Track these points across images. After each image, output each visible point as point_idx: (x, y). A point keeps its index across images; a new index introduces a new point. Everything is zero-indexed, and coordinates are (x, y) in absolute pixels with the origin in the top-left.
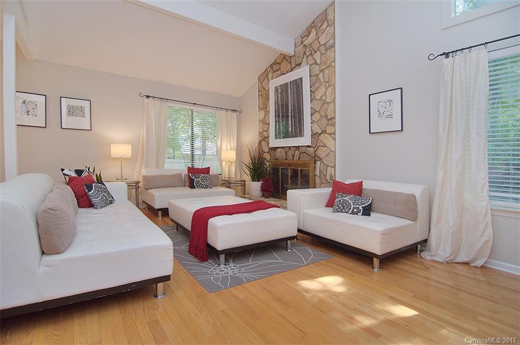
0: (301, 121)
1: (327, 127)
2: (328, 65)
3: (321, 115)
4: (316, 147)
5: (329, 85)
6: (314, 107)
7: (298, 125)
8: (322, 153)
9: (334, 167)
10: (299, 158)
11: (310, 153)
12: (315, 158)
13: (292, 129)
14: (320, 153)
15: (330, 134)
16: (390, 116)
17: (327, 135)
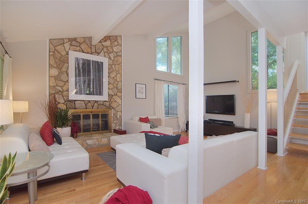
0: (101, 86)
1: (118, 92)
2: (118, 63)
3: (114, 86)
4: (110, 102)
5: (118, 73)
6: (110, 81)
7: (98, 89)
8: (114, 105)
9: (121, 112)
10: (98, 107)
11: (107, 105)
12: (110, 107)
13: (93, 90)
14: (112, 105)
15: (118, 96)
16: (142, 93)
17: (117, 97)
